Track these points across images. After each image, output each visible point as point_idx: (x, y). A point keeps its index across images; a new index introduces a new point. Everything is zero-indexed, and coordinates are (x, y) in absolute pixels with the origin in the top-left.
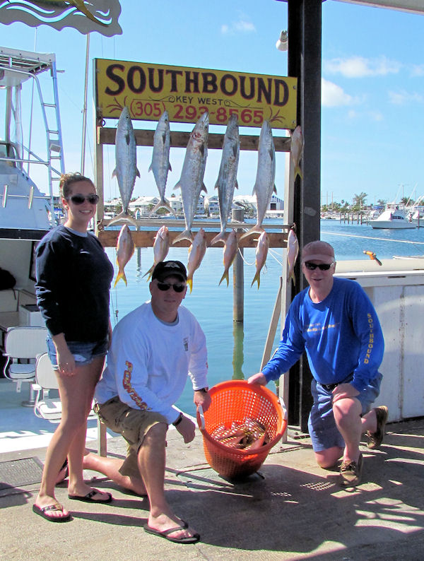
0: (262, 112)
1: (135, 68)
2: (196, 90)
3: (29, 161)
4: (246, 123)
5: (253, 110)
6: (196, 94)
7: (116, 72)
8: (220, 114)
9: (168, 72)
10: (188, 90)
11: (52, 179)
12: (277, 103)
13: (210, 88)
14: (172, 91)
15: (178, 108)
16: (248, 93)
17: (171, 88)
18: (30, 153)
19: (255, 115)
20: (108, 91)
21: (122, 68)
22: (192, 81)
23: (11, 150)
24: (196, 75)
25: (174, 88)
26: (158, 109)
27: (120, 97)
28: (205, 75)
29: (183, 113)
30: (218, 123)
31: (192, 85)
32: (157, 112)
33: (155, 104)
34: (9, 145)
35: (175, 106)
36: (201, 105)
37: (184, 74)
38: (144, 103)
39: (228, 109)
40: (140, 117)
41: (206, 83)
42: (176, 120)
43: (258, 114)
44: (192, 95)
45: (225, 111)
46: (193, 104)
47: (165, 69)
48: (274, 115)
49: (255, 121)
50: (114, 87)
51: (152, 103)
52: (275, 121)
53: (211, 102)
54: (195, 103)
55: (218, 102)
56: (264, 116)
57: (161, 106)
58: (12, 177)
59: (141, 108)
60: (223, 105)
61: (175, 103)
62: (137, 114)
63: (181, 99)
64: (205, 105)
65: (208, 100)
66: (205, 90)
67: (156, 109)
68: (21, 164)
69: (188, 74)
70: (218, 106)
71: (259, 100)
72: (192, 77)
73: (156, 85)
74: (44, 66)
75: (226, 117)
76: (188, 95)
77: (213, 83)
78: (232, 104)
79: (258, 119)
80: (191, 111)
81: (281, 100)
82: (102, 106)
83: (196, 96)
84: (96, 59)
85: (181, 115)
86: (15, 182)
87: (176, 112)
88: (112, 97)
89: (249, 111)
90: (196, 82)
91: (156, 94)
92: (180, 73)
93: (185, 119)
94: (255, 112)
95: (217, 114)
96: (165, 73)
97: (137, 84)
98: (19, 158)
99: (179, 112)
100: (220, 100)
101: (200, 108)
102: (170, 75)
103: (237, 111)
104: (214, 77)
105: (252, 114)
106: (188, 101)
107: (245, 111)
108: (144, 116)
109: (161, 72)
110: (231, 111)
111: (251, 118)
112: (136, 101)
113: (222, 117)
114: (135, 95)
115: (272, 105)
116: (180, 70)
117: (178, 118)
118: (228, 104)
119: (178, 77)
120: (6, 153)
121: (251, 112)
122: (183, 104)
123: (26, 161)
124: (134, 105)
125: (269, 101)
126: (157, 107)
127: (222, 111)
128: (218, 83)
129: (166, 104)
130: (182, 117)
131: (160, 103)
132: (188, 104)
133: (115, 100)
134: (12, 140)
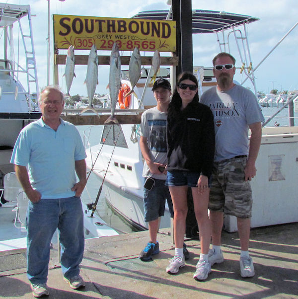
0: (154, 42)
1: (77, 19)
2: (114, 31)
3: (18, 71)
4: (145, 49)
5: (149, 41)
6: (114, 33)
7: (65, 22)
8: (129, 44)
9: (96, 21)
10: (109, 31)
11: (29, 81)
12: (164, 36)
13: (122, 29)
14: (99, 32)
15: (103, 42)
16: (145, 31)
17: (98, 30)
18: (19, 66)
19: (150, 44)
20: (61, 33)
21: (69, 19)
22: (111, 26)
23: (7, 65)
24: (114, 22)
25: (100, 30)
26: (91, 43)
27: (68, 37)
28: (119, 22)
29: (106, 45)
30: (127, 49)
31: (111, 28)
32: (90, 45)
33: (89, 40)
34: (6, 62)
35: (101, 41)
36: (117, 39)
37: (106, 21)
38: (82, 40)
39: (133, 41)
40: (80, 48)
41: (120, 26)
42: (102, 49)
43: (152, 43)
44: (111, 33)
45: (132, 43)
46: (112, 39)
47: (95, 19)
48: (162, 43)
49: (150, 48)
50: (65, 31)
51: (87, 39)
52: (163, 47)
53: (123, 37)
54: (114, 39)
55: (127, 37)
56: (156, 45)
57: (93, 41)
58: (7, 81)
59: (80, 42)
60: (130, 39)
61: (101, 39)
62: (78, 46)
63: (105, 36)
64: (120, 39)
65: (121, 36)
66: (119, 30)
67: (90, 42)
68: (13, 73)
69: (109, 21)
70: (127, 40)
71: (153, 35)
72: (111, 23)
73: (90, 28)
74: (24, 13)
75: (132, 46)
76: (109, 34)
77: (124, 26)
78: (136, 38)
79: (152, 47)
80: (111, 43)
81: (166, 34)
82: (57, 42)
83: (114, 34)
84: (54, 15)
85: (105, 45)
86: (9, 84)
87: (102, 44)
88: (63, 37)
89: (146, 42)
90: (113, 26)
91: (90, 34)
92: (104, 21)
93: (107, 48)
94: (150, 42)
95: (127, 44)
96: (94, 21)
97: (78, 28)
98: (12, 69)
99: (104, 44)
100: (129, 36)
101: (117, 41)
102: (98, 22)
103: (139, 42)
104: (125, 23)
105: (149, 44)
106: (109, 37)
107: (144, 42)
108: (82, 47)
109: (92, 21)
110: (135, 42)
111: (148, 46)
112: (77, 39)
113: (130, 46)
114: (77, 35)
115: (161, 38)
116: (104, 19)
117: (103, 48)
118: (133, 38)
119: (103, 23)
120: (4, 67)
121: (147, 42)
122: (106, 39)
123: (16, 71)
124: (77, 41)
125: (159, 36)
126: (91, 41)
127: (130, 43)
128: (127, 26)
129: (96, 39)
130: (105, 47)
131: (92, 39)
132: (109, 39)
133: (65, 38)
134: (8, 58)
